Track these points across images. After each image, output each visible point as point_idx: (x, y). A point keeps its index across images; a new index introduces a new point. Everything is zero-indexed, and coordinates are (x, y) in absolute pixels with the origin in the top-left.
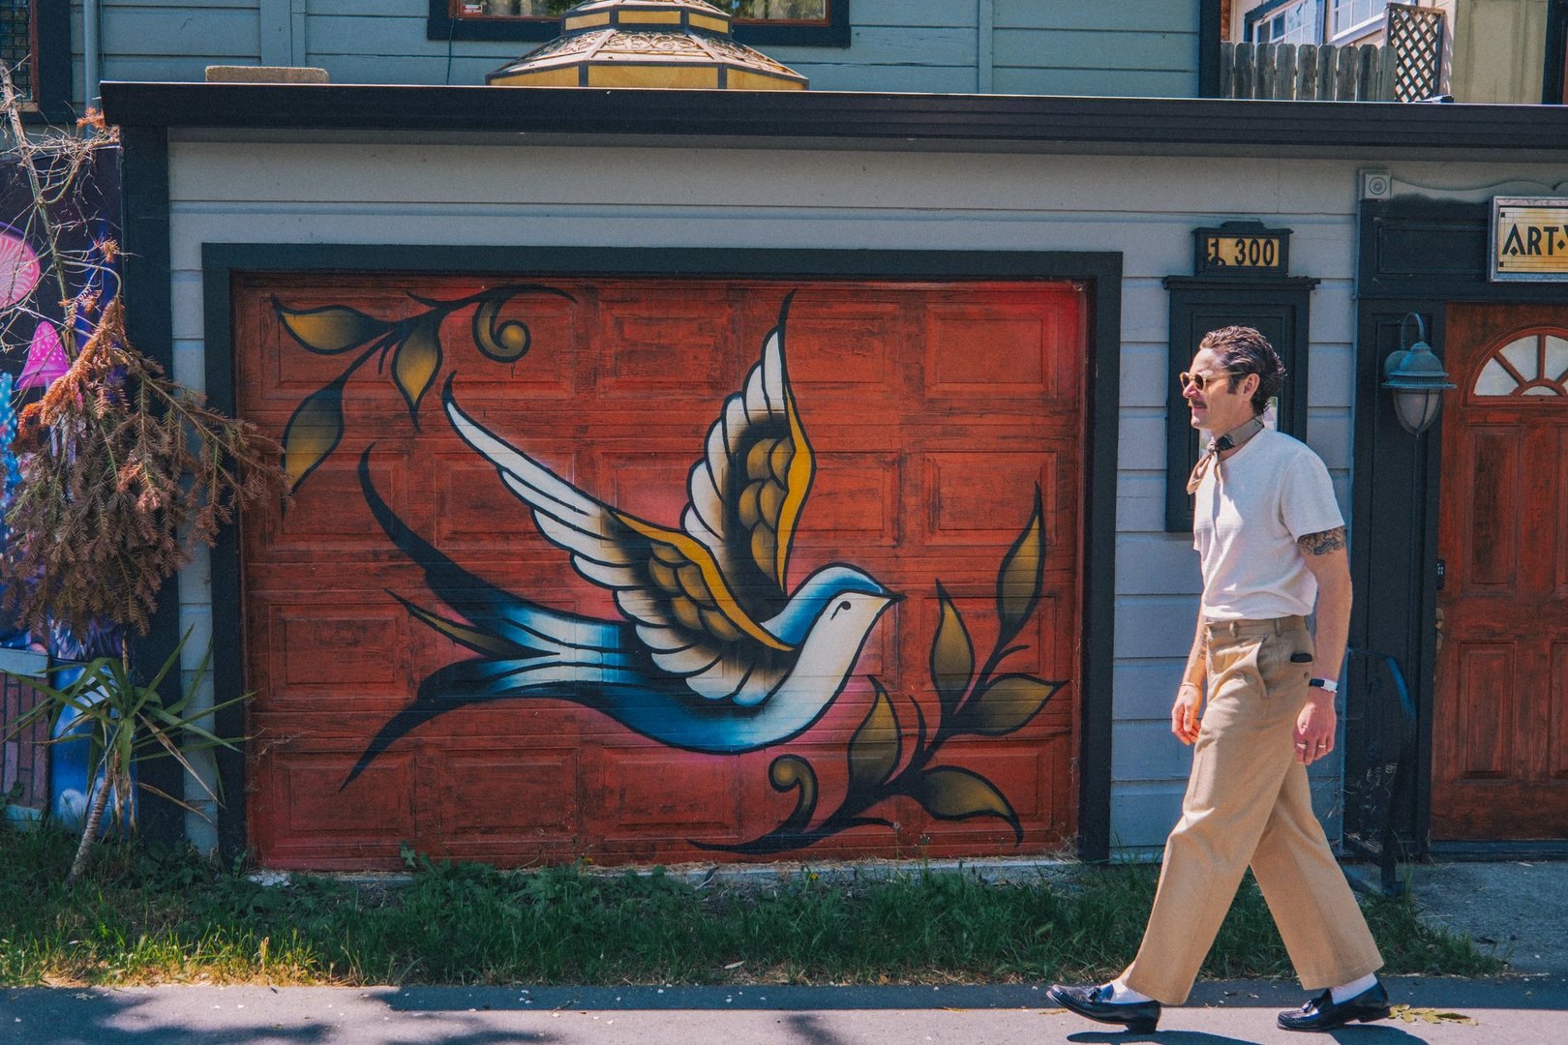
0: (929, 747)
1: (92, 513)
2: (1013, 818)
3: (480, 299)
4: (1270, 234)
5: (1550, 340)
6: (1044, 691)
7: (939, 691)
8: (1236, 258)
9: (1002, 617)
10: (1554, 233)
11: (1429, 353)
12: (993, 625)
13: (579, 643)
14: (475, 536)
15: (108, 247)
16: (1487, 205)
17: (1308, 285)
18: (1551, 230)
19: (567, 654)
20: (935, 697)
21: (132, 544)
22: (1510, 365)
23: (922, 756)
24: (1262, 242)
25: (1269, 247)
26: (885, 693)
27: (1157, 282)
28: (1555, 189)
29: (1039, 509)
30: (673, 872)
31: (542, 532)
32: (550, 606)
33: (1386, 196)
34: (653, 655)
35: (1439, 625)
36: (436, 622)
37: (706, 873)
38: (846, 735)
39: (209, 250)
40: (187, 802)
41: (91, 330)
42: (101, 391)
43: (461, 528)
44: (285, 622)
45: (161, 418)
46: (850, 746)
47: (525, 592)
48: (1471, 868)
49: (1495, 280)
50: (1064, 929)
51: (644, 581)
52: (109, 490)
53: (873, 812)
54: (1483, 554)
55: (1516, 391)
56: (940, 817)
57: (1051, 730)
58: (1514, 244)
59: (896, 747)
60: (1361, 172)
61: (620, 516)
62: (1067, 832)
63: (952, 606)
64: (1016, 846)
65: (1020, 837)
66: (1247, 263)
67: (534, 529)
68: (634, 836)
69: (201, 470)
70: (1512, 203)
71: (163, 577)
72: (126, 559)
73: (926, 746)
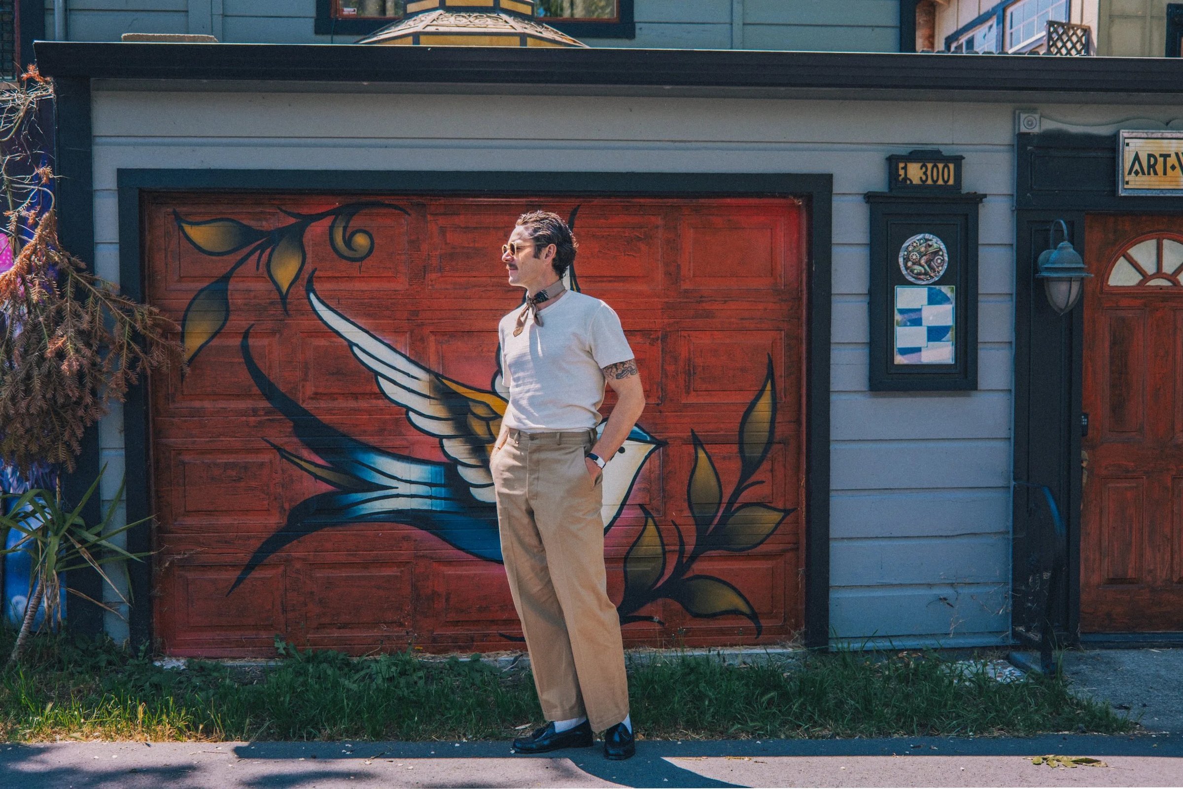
0: (687, 561)
1: (29, 377)
2: (754, 616)
3: (336, 213)
4: (947, 160)
5: (1166, 242)
6: (776, 516)
7: (694, 517)
8: (921, 178)
9: (743, 458)
10: (1168, 159)
11: (1072, 250)
12: (735, 466)
13: (413, 479)
14: (332, 396)
15: (44, 171)
16: (1115, 137)
17: (977, 199)
18: (1166, 156)
19: (403, 488)
20: (692, 521)
21: (61, 400)
22: (1136, 262)
23: (681, 568)
24: (941, 166)
25: (946, 170)
26: (653, 518)
27: (861, 198)
28: (1167, 125)
29: (771, 375)
30: (487, 658)
31: (383, 393)
32: (389, 450)
33: (1036, 130)
34: (471, 489)
35: (1084, 464)
36: (303, 463)
37: (512, 659)
38: (623, 551)
39: (123, 174)
40: (106, 604)
41: (31, 236)
42: (37, 282)
43: (320, 390)
44: (184, 464)
45: (83, 303)
46: (626, 559)
47: (373, 441)
48: (1112, 653)
49: (1123, 195)
50: (785, 697)
51: (464, 432)
52: (42, 358)
53: (643, 612)
54: (1118, 408)
55: (1141, 281)
56: (697, 616)
57: (781, 547)
58: (1137, 167)
59: (661, 561)
60: (1017, 112)
61: (444, 381)
62: (797, 627)
63: (704, 449)
64: (756, 638)
65: (759, 631)
66: (930, 182)
67: (378, 391)
68: (457, 630)
69: (114, 343)
70: (1134, 135)
71: (85, 427)
72: (57, 414)
73: (685, 560)
